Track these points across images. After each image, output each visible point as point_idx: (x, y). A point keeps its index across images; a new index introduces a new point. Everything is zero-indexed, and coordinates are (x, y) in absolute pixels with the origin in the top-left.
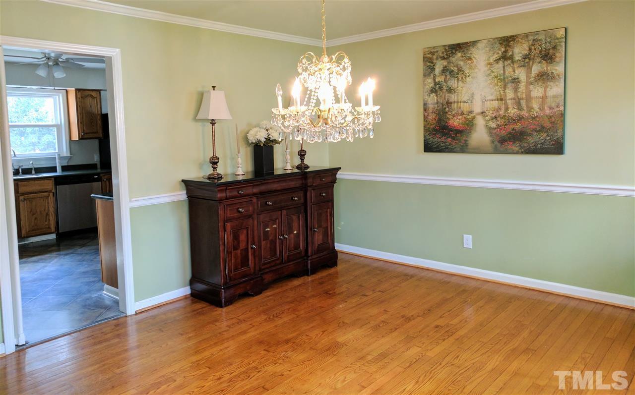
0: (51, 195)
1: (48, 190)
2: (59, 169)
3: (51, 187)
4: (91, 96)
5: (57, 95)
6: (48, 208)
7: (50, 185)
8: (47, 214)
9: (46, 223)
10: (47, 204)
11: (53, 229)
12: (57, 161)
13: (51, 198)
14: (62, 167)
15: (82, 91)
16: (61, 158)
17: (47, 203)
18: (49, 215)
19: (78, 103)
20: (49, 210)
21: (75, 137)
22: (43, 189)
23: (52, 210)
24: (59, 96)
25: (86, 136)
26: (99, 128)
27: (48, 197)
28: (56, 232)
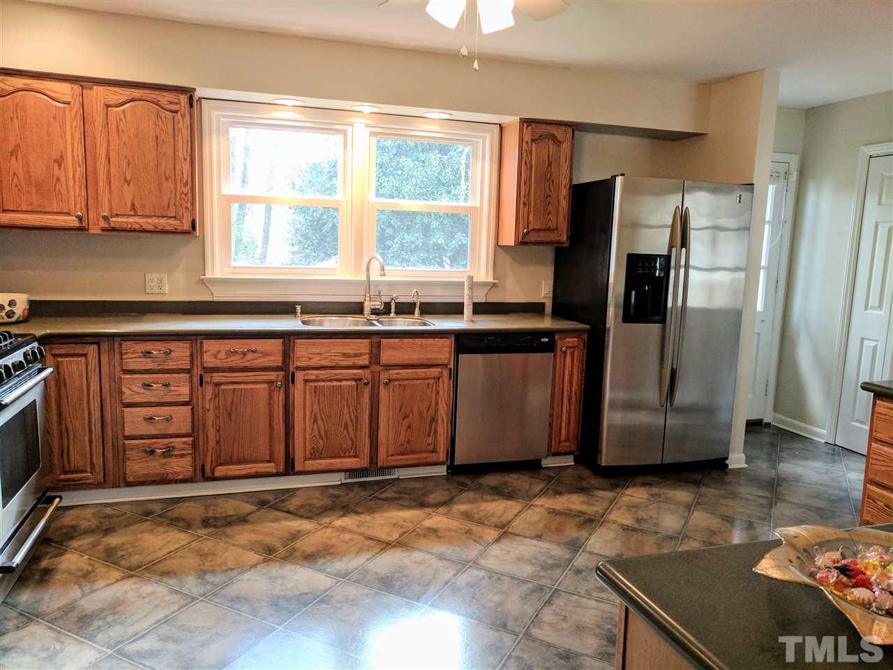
0: (446, 373)
1: (439, 362)
2: (468, 310)
3: (447, 355)
4: (553, 137)
5: (480, 137)
6: (437, 403)
7: (443, 352)
8: (433, 420)
9: (430, 440)
10: (434, 396)
11: (442, 456)
12: (466, 291)
13: (445, 385)
14: (474, 304)
15: (534, 125)
16: (473, 285)
17: (434, 393)
18: (437, 421)
19: (524, 154)
20: (437, 411)
21: (509, 239)
22: (429, 359)
23: (443, 409)
24: (484, 139)
25: (532, 238)
26: (561, 219)
27: (439, 379)
28: (449, 463)
